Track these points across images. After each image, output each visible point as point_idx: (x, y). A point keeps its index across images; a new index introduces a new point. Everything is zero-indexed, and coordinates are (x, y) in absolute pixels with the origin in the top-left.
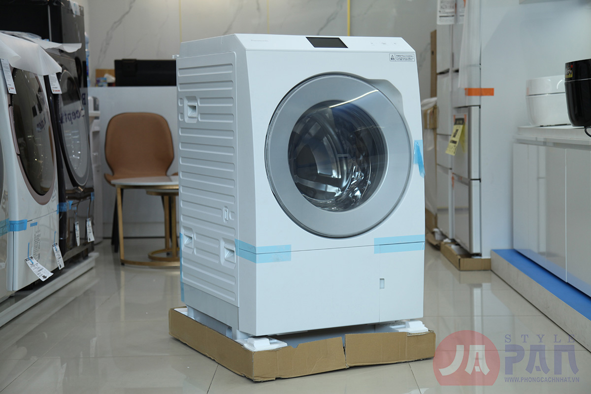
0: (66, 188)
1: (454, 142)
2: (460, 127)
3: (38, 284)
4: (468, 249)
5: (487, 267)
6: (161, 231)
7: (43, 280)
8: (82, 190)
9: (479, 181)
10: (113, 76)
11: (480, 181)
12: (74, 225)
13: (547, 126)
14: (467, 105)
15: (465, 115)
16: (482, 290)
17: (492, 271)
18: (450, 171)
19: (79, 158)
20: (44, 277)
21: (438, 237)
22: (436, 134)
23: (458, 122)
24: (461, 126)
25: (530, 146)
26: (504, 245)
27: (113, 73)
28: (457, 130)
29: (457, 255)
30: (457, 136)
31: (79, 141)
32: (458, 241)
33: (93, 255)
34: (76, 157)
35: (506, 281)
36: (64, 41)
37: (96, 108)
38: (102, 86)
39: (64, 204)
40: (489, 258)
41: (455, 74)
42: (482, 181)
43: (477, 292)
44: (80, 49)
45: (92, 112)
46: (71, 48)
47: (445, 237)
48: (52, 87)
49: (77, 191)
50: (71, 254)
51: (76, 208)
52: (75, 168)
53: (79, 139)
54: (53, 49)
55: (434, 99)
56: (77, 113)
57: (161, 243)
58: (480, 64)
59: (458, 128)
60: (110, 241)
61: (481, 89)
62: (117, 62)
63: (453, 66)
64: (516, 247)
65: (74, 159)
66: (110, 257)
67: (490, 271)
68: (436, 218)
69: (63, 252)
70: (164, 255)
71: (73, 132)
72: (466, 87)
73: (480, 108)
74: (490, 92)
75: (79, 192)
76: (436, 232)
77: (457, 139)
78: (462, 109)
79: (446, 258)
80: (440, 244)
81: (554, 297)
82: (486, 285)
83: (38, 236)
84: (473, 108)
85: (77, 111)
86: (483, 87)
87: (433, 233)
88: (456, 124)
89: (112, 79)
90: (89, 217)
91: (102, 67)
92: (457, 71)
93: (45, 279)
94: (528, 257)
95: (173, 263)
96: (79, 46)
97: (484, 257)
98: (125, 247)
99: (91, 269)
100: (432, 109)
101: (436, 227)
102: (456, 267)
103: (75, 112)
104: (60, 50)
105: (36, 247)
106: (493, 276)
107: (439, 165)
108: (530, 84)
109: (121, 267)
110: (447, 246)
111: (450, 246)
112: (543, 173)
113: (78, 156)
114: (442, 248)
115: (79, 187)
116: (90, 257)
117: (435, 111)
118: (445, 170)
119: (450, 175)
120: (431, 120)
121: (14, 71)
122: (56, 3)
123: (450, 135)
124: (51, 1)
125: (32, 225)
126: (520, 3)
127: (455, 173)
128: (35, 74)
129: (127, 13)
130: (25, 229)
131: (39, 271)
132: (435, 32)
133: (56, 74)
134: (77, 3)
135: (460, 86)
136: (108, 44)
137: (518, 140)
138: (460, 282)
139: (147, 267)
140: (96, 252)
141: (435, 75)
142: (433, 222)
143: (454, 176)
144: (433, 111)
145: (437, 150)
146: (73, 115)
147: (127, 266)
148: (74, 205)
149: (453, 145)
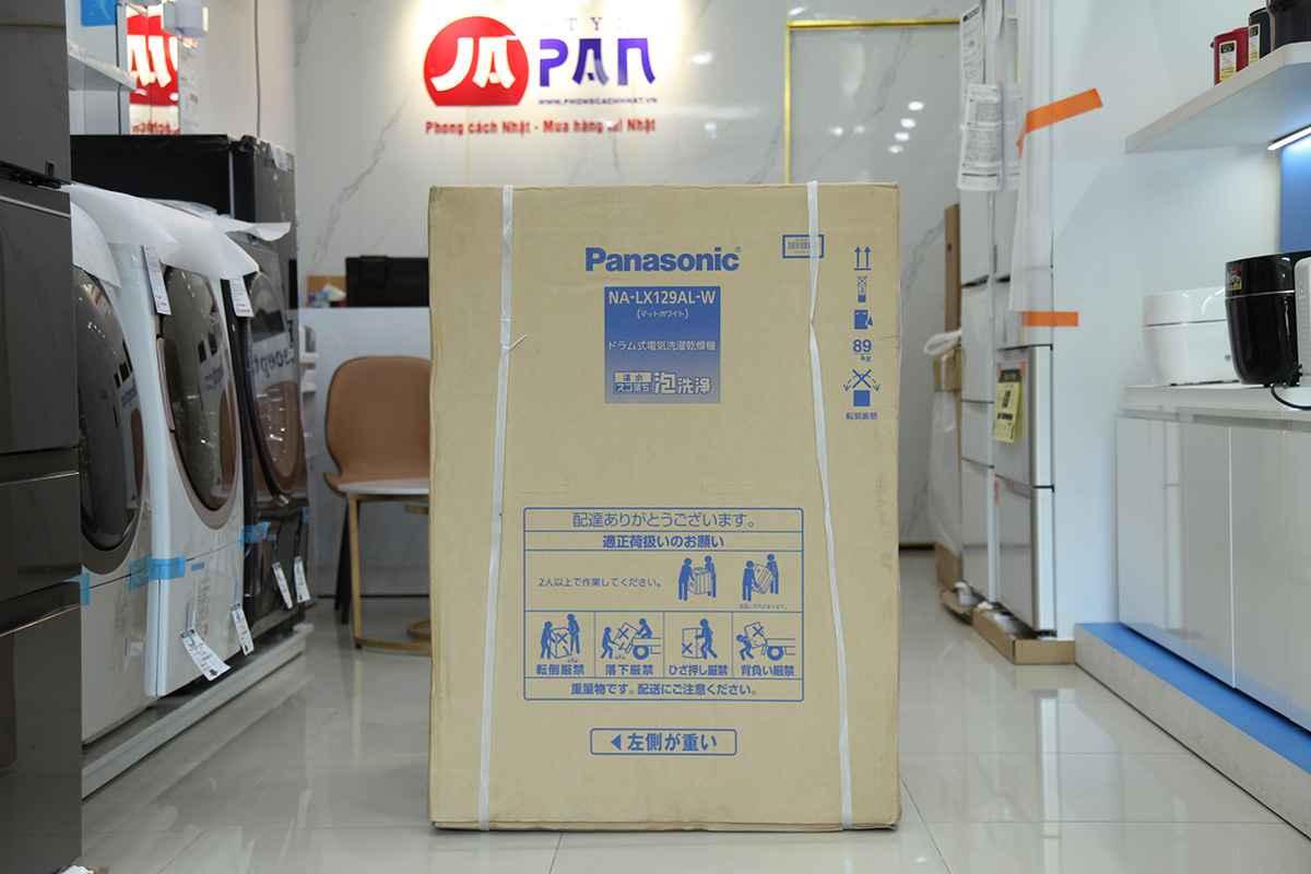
0: (259, 501)
1: (1008, 417)
2: (1012, 386)
3: (200, 685)
4: (1029, 622)
5: (1068, 658)
7: (211, 678)
8: (287, 502)
9: (1050, 490)
10: (341, 288)
11: (1053, 491)
12: (272, 570)
13: (1186, 384)
14: (1025, 344)
15: (1023, 363)
16: (1057, 703)
17: (1076, 664)
18: (990, 470)
19: (281, 440)
20: (213, 672)
21: (965, 599)
22: (959, 402)
23: (1006, 377)
24: (1016, 385)
25: (1152, 422)
26: (1100, 614)
27: (344, 283)
28: (1008, 393)
29: (1008, 634)
30: (1010, 404)
31: (283, 407)
32: (1008, 606)
33: (303, 628)
34: (276, 438)
35: (1110, 686)
36: (257, 218)
37: (310, 348)
38: (319, 307)
39: (254, 529)
40: (1072, 639)
41: (1001, 285)
42: (1057, 491)
43: (1047, 706)
44: (288, 234)
45: (304, 356)
46: (270, 232)
47: (981, 598)
48: (235, 303)
49: (277, 503)
50: (267, 623)
51: (275, 537)
53: (282, 404)
54: (239, 233)
55: (953, 335)
56: (277, 357)
58: (1052, 267)
59: (1009, 389)
60: (332, 602)
61: (1053, 314)
62: (351, 263)
63: (995, 271)
64: (1125, 620)
65: (273, 441)
66: (332, 632)
67: (1073, 667)
68: (960, 563)
69: (251, 621)
72: (1025, 308)
73: (1052, 349)
74: (1071, 319)
75: (282, 506)
76: (962, 589)
77: (1011, 409)
78: (1014, 352)
79: (984, 638)
80: (971, 612)
81: (1213, 717)
82: (1065, 693)
83: (206, 589)
84: (1038, 348)
85: (278, 354)
86: (1057, 309)
87: (956, 591)
88: (1002, 380)
89: (340, 294)
90: (298, 555)
91: (320, 272)
92: (1006, 280)
93: (214, 677)
94: (1151, 638)
96: (285, 228)
97: (1062, 637)
98: (363, 613)
99: (298, 656)
100: (952, 352)
101: (963, 581)
102: (1006, 657)
103: (274, 354)
104: (249, 234)
105: (200, 611)
106: (1081, 674)
107: (966, 459)
108: (1151, 305)
109: (355, 652)
110: (988, 615)
111: (992, 617)
112: (1174, 477)
113: (280, 436)
114: (976, 620)
115: (282, 497)
116: (297, 632)
117: (957, 356)
118: (981, 468)
119: (991, 479)
120: (949, 373)
121: (168, 272)
122: (245, 147)
123: (992, 403)
124: (235, 144)
125: (195, 568)
126: (1128, 152)
127: (1001, 474)
128: (205, 278)
129: (369, 172)
130: (182, 575)
131: (204, 659)
132: (957, 208)
133: (244, 277)
134: (283, 149)
135: (1010, 307)
136: (331, 229)
137: (1126, 410)
138: (1015, 687)
139: (405, 652)
140: (308, 622)
141: (956, 289)
142: (955, 571)
143: (999, 481)
144: (954, 357)
145: (963, 431)
146: (269, 362)
147: (366, 652)
148: (272, 531)
149: (1006, 421)
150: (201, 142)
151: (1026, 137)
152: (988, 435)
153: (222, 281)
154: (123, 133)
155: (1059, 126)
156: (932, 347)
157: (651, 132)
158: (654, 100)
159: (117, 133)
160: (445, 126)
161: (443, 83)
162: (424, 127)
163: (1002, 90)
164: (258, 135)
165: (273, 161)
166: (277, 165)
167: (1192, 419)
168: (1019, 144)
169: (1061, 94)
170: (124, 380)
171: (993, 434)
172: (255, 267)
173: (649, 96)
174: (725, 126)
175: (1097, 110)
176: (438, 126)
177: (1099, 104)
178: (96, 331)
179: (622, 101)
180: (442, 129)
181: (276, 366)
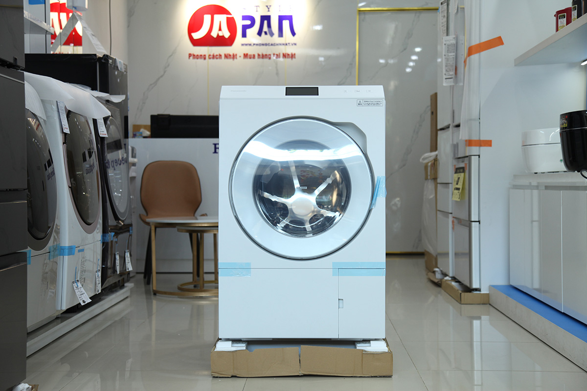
0: (109, 224)
1: (458, 189)
2: (461, 175)
3: (76, 309)
4: (468, 285)
5: (486, 301)
6: (189, 267)
8: (122, 224)
9: (478, 223)
10: (148, 131)
11: (479, 223)
12: (115, 255)
13: (542, 173)
14: (467, 155)
15: (466, 164)
16: (481, 322)
17: (490, 304)
18: (450, 215)
20: (84, 302)
21: (438, 275)
22: (436, 184)
23: (458, 171)
24: (463, 174)
25: (526, 190)
26: (501, 281)
27: (149, 128)
28: (459, 178)
29: (458, 290)
30: (459, 183)
32: (458, 278)
33: (129, 285)
34: (118, 194)
37: (134, 156)
38: (138, 138)
39: (107, 235)
40: (488, 292)
41: (456, 128)
42: (481, 223)
43: (476, 323)
44: (123, 101)
45: (131, 160)
46: (117, 99)
47: (446, 275)
48: (99, 130)
49: (118, 225)
50: (112, 281)
52: (118, 204)
53: (121, 179)
54: (101, 98)
55: (434, 154)
57: (189, 278)
58: (479, 119)
59: (459, 176)
60: (142, 275)
61: (480, 141)
62: (153, 118)
63: (453, 122)
64: (513, 284)
65: (116, 196)
66: (143, 288)
67: (488, 305)
68: (436, 260)
70: (192, 287)
72: (467, 138)
73: (479, 157)
74: (488, 143)
76: (437, 271)
77: (460, 186)
78: (463, 159)
79: (447, 293)
80: (441, 281)
81: (553, 325)
82: (485, 318)
83: (84, 261)
84: (473, 157)
86: (482, 139)
87: (434, 272)
88: (456, 172)
89: (148, 133)
90: (127, 249)
91: (138, 123)
92: (458, 126)
93: (84, 304)
94: (525, 291)
95: (200, 293)
96: (122, 98)
97: (483, 292)
98: (157, 280)
99: (127, 298)
100: (433, 161)
101: (437, 268)
102: (457, 301)
103: (117, 159)
105: (82, 271)
106: (491, 308)
107: (439, 211)
108: (525, 136)
109: (152, 296)
110: (449, 282)
111: (451, 283)
112: (536, 218)
113: (120, 194)
114: (443, 285)
115: (120, 221)
116: (126, 287)
118: (446, 214)
119: (451, 219)
120: (432, 171)
121: (69, 113)
122: (105, 60)
123: (451, 183)
124: (100, 58)
125: (79, 251)
126: (515, 66)
127: (455, 216)
128: (86, 118)
129: (162, 76)
130: (73, 254)
131: (81, 295)
132: (436, 94)
133: (103, 118)
134: (122, 62)
135: (460, 138)
136: (144, 103)
137: (514, 185)
138: (461, 315)
139: (177, 296)
140: (131, 283)
141: (435, 131)
142: (434, 263)
143: (455, 220)
144: (434, 163)
145: (438, 197)
146: (115, 163)
147: (158, 296)
148: (115, 237)
149: (457, 191)
150: (84, 57)
151: (468, 59)
152: (450, 198)
153: (93, 119)
154: (48, 53)
155: (483, 53)
156: (424, 159)
157: (294, 59)
158: (295, 44)
159: (45, 53)
160: (198, 55)
161: (197, 36)
162: (188, 56)
163: (457, 38)
164: (110, 55)
165: (117, 67)
166: (119, 69)
167: (544, 188)
168: (465, 62)
169: (485, 38)
170: (49, 167)
171: (452, 198)
172: (109, 113)
173: (293, 42)
174: (327, 58)
175: (501, 46)
176: (194, 55)
177: (502, 44)
178: (36, 143)
179: (280, 44)
180: (196, 57)
181: (118, 165)
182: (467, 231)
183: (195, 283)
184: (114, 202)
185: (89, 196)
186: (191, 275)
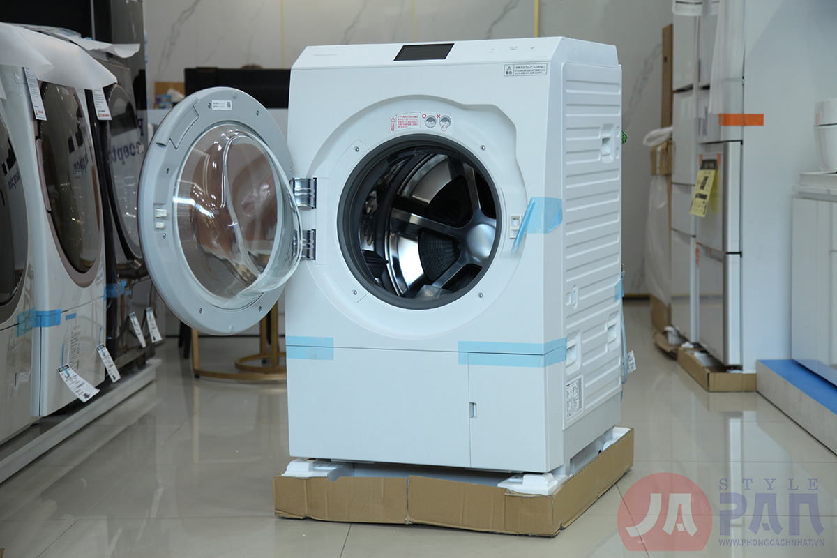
0: (117, 262)
1: (703, 197)
2: (710, 173)
3: (77, 405)
4: (721, 359)
5: (751, 387)
7: (84, 400)
8: (140, 265)
9: (739, 255)
10: (181, 92)
11: (741, 256)
14: (722, 139)
15: (719, 155)
16: (742, 422)
17: (757, 392)
18: (692, 240)
19: (135, 216)
20: (86, 396)
21: (672, 339)
22: (670, 184)
23: (706, 165)
24: (713, 172)
26: (776, 352)
27: (183, 88)
28: (706, 178)
29: (704, 368)
30: (706, 186)
31: (136, 191)
32: (705, 346)
33: (154, 362)
34: (131, 215)
35: (782, 410)
38: (164, 107)
39: (114, 286)
40: (754, 372)
41: (704, 92)
42: (743, 256)
43: (734, 424)
44: (138, 52)
46: (125, 51)
47: (684, 340)
48: (97, 109)
49: (132, 266)
50: (127, 358)
52: (130, 232)
54: (97, 51)
55: (667, 130)
56: (130, 148)
57: (254, 345)
58: (743, 78)
59: (706, 175)
60: (176, 341)
61: (743, 116)
62: (188, 72)
63: (699, 80)
64: (796, 357)
65: (128, 218)
66: (177, 365)
67: (755, 394)
68: (669, 311)
70: (258, 363)
71: (126, 178)
72: (721, 111)
73: (742, 143)
74: (758, 120)
75: (136, 268)
76: (670, 332)
77: (706, 191)
78: (712, 145)
79: (686, 371)
80: (676, 350)
82: (749, 415)
83: (77, 334)
84: (731, 143)
85: (131, 145)
86: (747, 112)
87: (665, 333)
88: (702, 168)
89: (180, 97)
90: (150, 306)
91: (164, 79)
92: (707, 88)
93: (88, 399)
94: (816, 371)
95: (272, 375)
96: (136, 48)
97: (746, 371)
98: (201, 349)
99: (150, 383)
100: (665, 145)
101: (671, 325)
102: (702, 386)
104: (106, 52)
105: (73, 351)
106: (761, 400)
107: (674, 230)
108: (821, 108)
109: (194, 381)
110: (689, 353)
111: (693, 354)
113: (134, 214)
114: (680, 356)
115: (135, 261)
116: (149, 365)
117: (669, 148)
118: (686, 237)
119: (693, 246)
120: (663, 161)
121: (44, 86)
123: (694, 186)
125: (68, 318)
127: (701, 242)
128: (72, 90)
130: (58, 324)
131: (79, 387)
132: (671, 27)
133: (104, 88)
135: (710, 110)
136: (173, 44)
137: (800, 193)
138: (708, 409)
139: (233, 381)
140: (158, 357)
141: (669, 93)
142: (665, 317)
143: (700, 247)
144: (667, 149)
145: (673, 206)
146: (125, 151)
147: (203, 380)
148: (128, 288)
149: (702, 200)
153: (86, 90)
156: (650, 140)
170: (10, 169)
172: (114, 79)
181: (130, 155)
182: (721, 268)
183: (265, 357)
184: (125, 228)
185: (82, 223)
186: (258, 340)
